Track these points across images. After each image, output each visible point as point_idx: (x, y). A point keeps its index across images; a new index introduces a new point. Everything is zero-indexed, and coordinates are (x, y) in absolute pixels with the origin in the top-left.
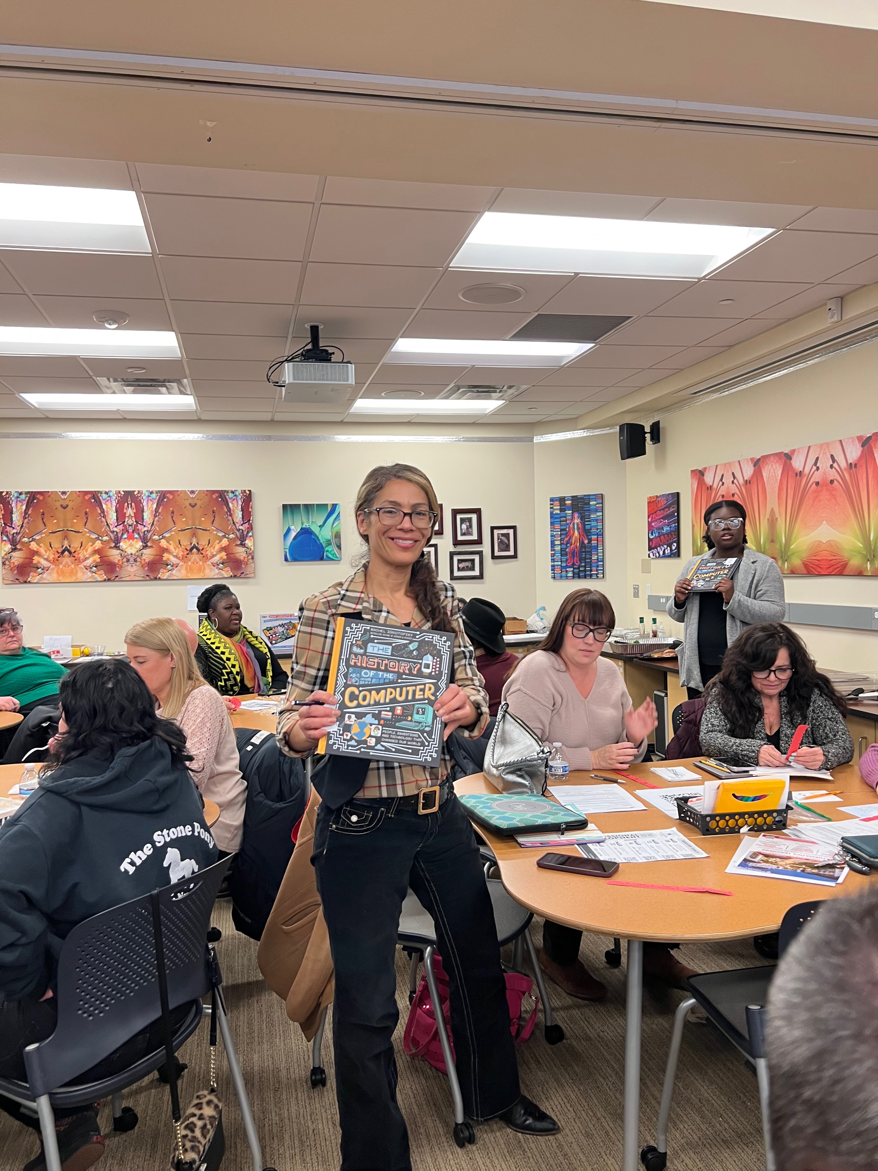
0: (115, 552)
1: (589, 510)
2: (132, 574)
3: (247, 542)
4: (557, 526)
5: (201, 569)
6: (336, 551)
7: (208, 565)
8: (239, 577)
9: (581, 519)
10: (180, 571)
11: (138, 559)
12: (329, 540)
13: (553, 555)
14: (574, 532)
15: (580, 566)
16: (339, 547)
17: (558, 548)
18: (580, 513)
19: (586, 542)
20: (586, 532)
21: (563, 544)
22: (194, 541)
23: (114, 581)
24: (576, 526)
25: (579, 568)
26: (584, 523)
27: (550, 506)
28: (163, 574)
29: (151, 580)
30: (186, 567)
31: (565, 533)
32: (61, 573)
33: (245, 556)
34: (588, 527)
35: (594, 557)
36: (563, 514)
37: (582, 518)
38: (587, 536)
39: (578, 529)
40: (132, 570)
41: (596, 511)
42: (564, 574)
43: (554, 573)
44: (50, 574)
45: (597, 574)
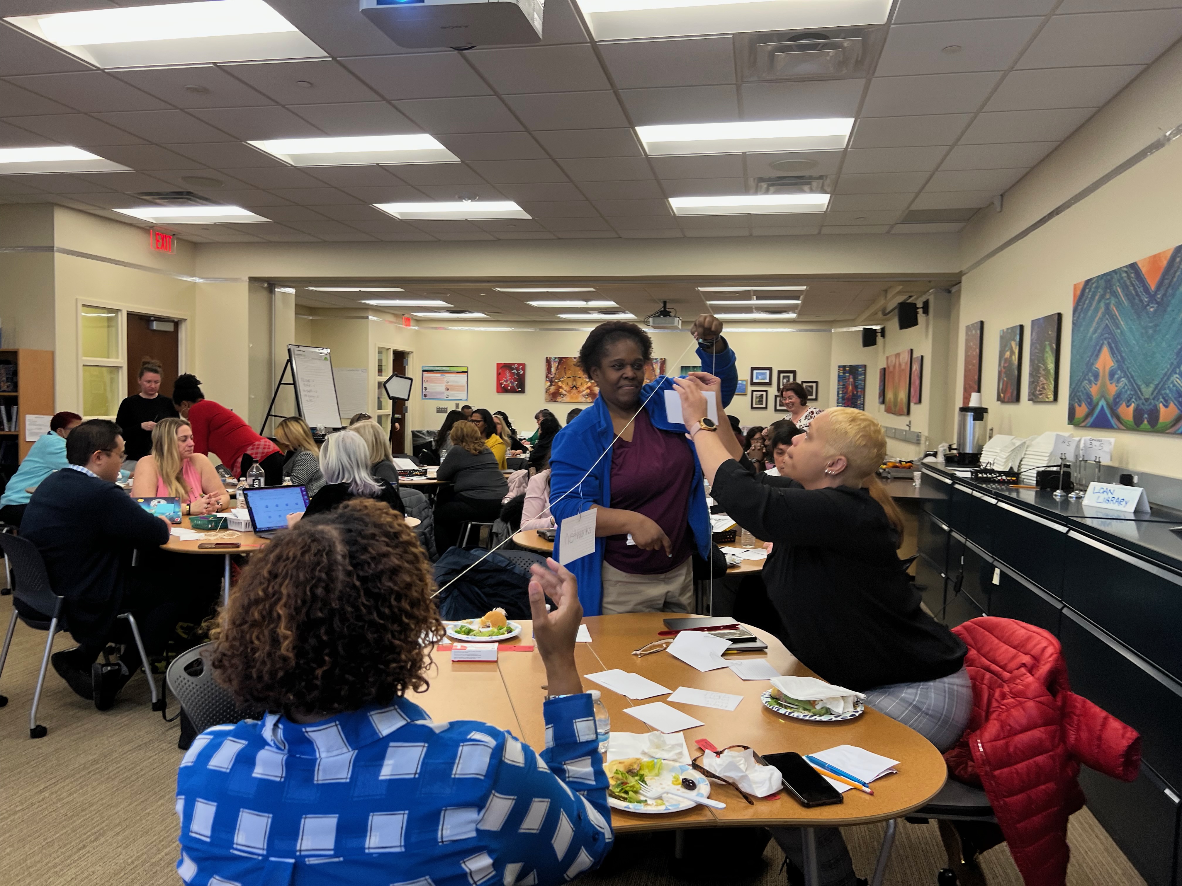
1: (858, 374)
4: (841, 383)
13: (838, 400)
14: (850, 386)
17: (840, 396)
18: (853, 376)
19: (856, 392)
21: (844, 392)
24: (851, 383)
26: (855, 382)
27: (837, 370)
31: (845, 387)
32: (572, 398)
35: (859, 402)
36: (844, 376)
37: (855, 379)
38: (856, 389)
39: (852, 385)
41: (861, 375)
44: (567, 398)
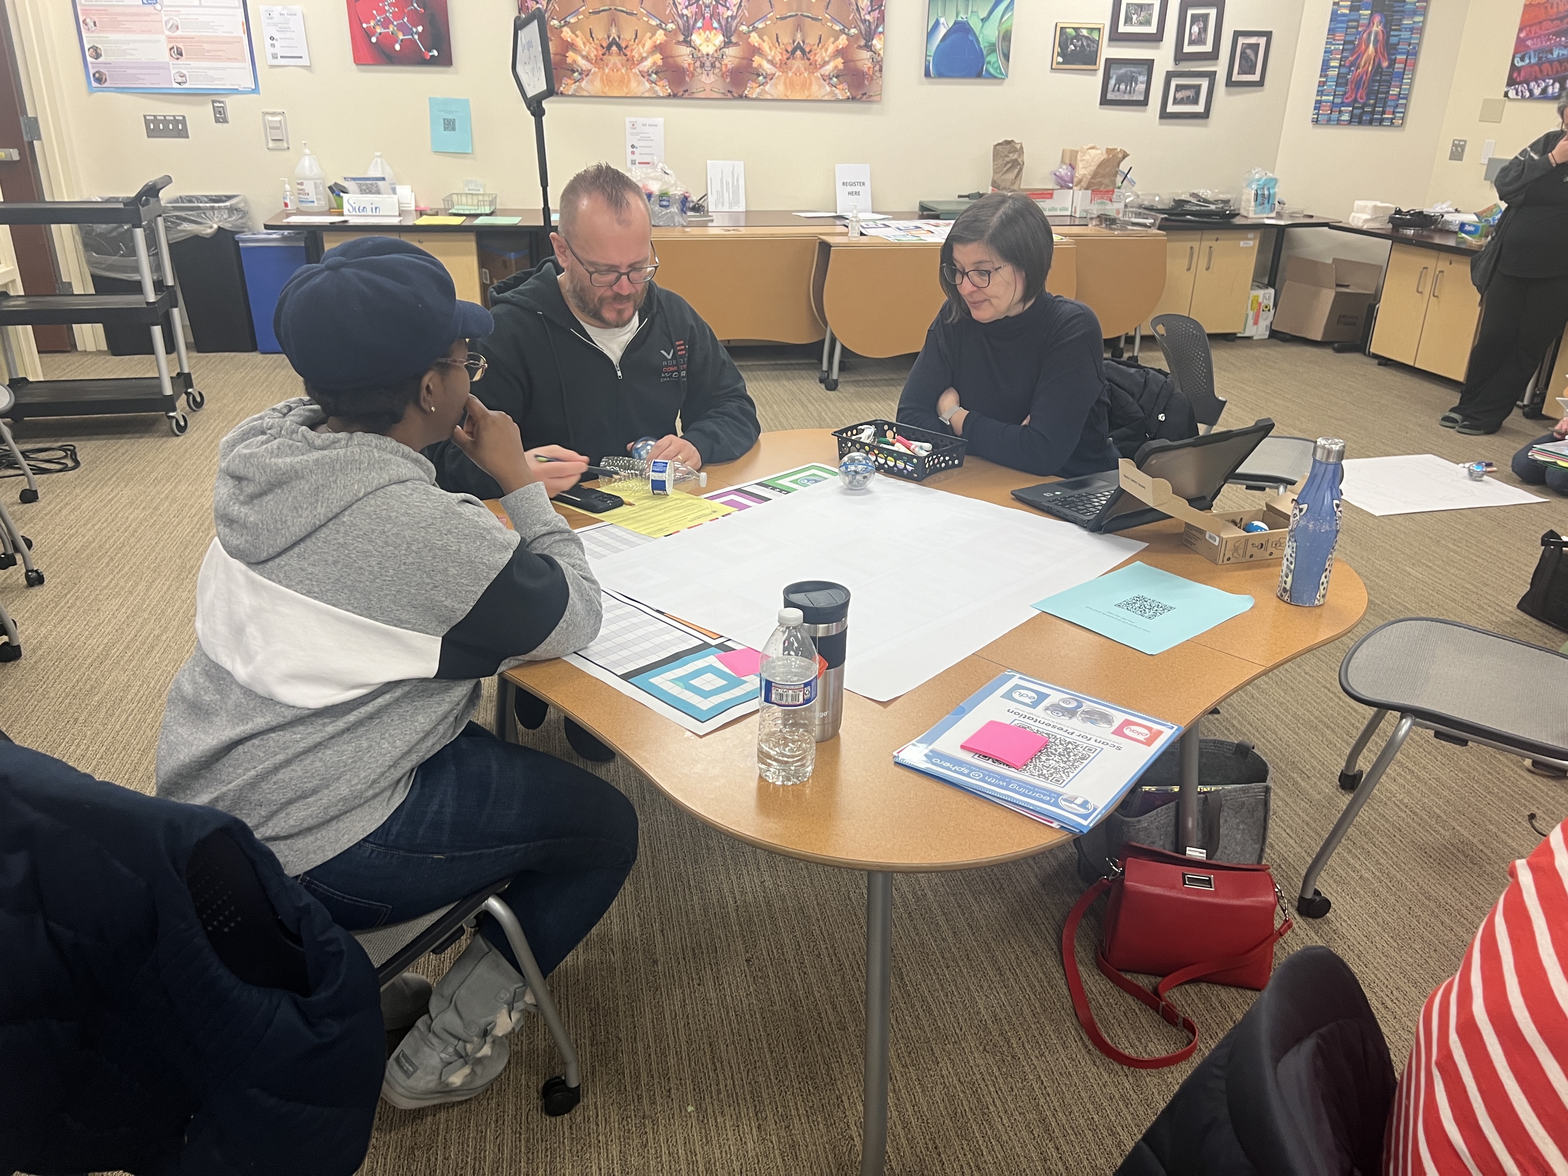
0: (684, 51)
1: (1403, 11)
2: (708, 88)
3: (875, 42)
4: (1340, 36)
5: (805, 85)
6: (1001, 62)
7: (817, 77)
8: (860, 100)
9: (1385, 27)
10: (776, 85)
11: (718, 64)
12: (994, 45)
13: (1321, 84)
14: (1367, 46)
15: (1365, 105)
16: (1007, 57)
17: (1333, 73)
18: (1386, 16)
19: (1385, 64)
20: (1388, 48)
21: (1344, 66)
22: (799, 39)
23: (681, 97)
24: (1372, 38)
25: (1362, 108)
26: (1388, 33)
28: (752, 90)
29: (734, 98)
30: (785, 80)
31: (1352, 48)
32: (607, 81)
33: (870, 65)
34: (1393, 40)
35: (1394, 91)
36: (1354, 15)
37: (1388, 25)
38: (1389, 54)
39: (1376, 41)
40: (708, 81)
41: (1414, 13)
42: (1335, 116)
43: (1318, 114)
44: (592, 82)
45: (1392, 119)
